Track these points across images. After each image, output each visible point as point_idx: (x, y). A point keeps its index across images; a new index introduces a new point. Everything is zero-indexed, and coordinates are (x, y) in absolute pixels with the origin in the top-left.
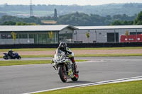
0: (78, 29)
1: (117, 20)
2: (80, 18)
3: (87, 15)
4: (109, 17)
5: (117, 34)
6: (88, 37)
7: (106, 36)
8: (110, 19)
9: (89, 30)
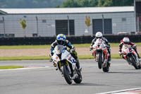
5: (72, 22)
6: (24, 26)
7: (54, 26)
9: (25, 15)
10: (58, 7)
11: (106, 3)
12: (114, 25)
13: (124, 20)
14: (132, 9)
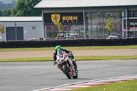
11: (18, 14)
12: (25, 32)
13: (34, 28)
14: (40, 18)
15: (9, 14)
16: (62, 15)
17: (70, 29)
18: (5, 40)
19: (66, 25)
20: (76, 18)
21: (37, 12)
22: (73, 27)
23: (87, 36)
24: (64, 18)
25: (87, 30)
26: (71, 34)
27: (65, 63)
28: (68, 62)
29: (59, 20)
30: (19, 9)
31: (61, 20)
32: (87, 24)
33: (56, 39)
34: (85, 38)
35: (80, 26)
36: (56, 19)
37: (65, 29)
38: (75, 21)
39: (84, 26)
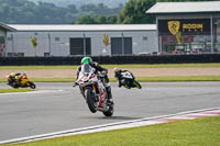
0: (15, 30)
1: (88, 14)
2: (19, 9)
3: (33, 4)
4: (73, 8)
5: (88, 40)
6: (35, 44)
7: (68, 44)
8: (76, 12)
9: (36, 32)
10: (73, 24)
11: (125, 21)
12: (134, 44)
13: (145, 38)
14: (154, 27)
15: (114, 22)
16: (182, 22)
17: (192, 40)
18: (110, 54)
19: (188, 35)
20: (201, 26)
21: (150, 19)
22: (196, 38)
23: (215, 50)
24: (185, 26)
25: (215, 41)
26: (194, 47)
27: (91, 86)
28: (96, 84)
29: (177, 28)
30: (126, 14)
31: (181, 29)
32: (215, 34)
33: (174, 53)
34: (213, 53)
35: (205, 37)
36: (174, 27)
37: (186, 40)
38: (199, 30)
39: (212, 37)
